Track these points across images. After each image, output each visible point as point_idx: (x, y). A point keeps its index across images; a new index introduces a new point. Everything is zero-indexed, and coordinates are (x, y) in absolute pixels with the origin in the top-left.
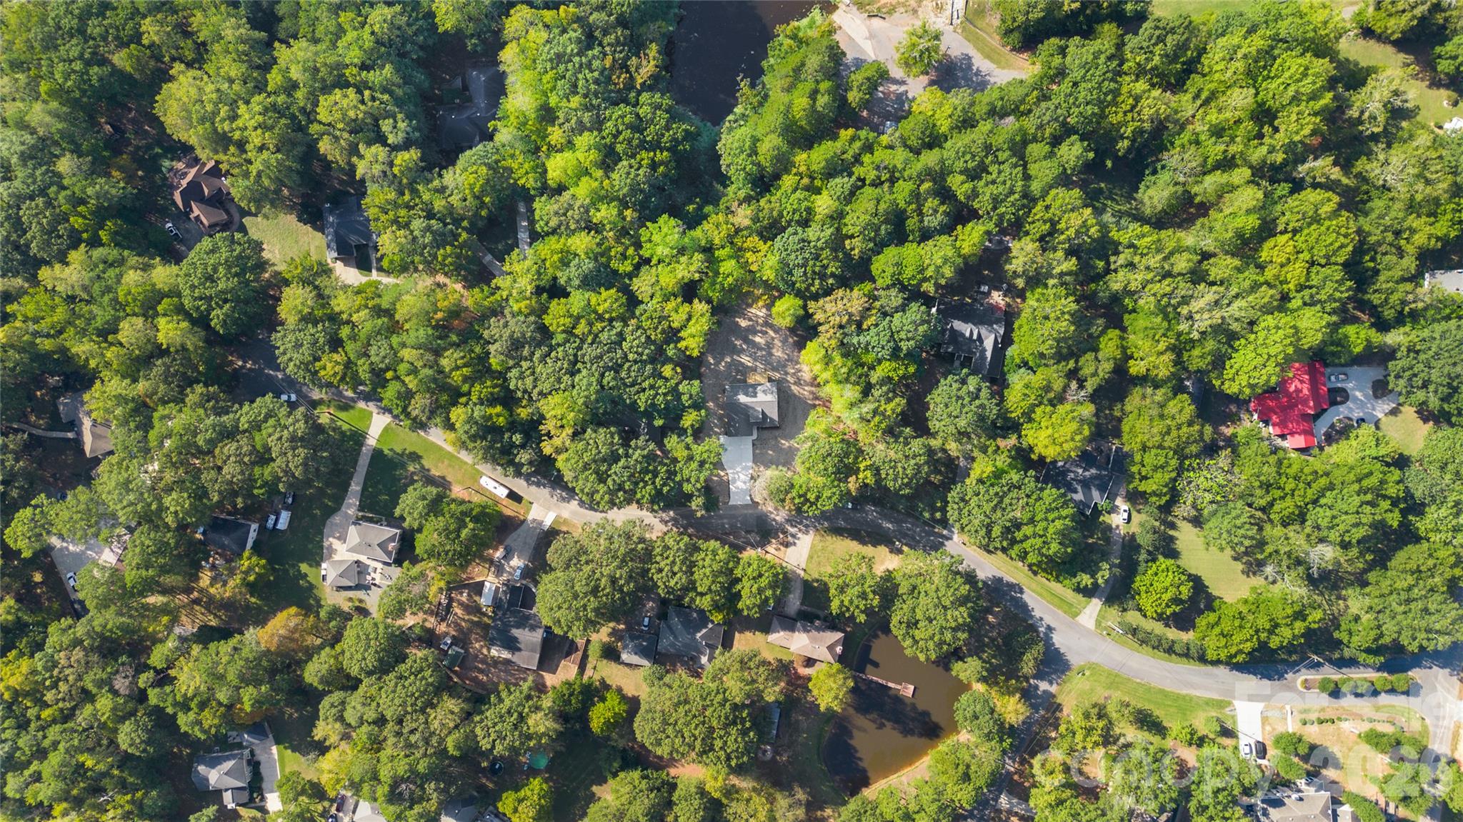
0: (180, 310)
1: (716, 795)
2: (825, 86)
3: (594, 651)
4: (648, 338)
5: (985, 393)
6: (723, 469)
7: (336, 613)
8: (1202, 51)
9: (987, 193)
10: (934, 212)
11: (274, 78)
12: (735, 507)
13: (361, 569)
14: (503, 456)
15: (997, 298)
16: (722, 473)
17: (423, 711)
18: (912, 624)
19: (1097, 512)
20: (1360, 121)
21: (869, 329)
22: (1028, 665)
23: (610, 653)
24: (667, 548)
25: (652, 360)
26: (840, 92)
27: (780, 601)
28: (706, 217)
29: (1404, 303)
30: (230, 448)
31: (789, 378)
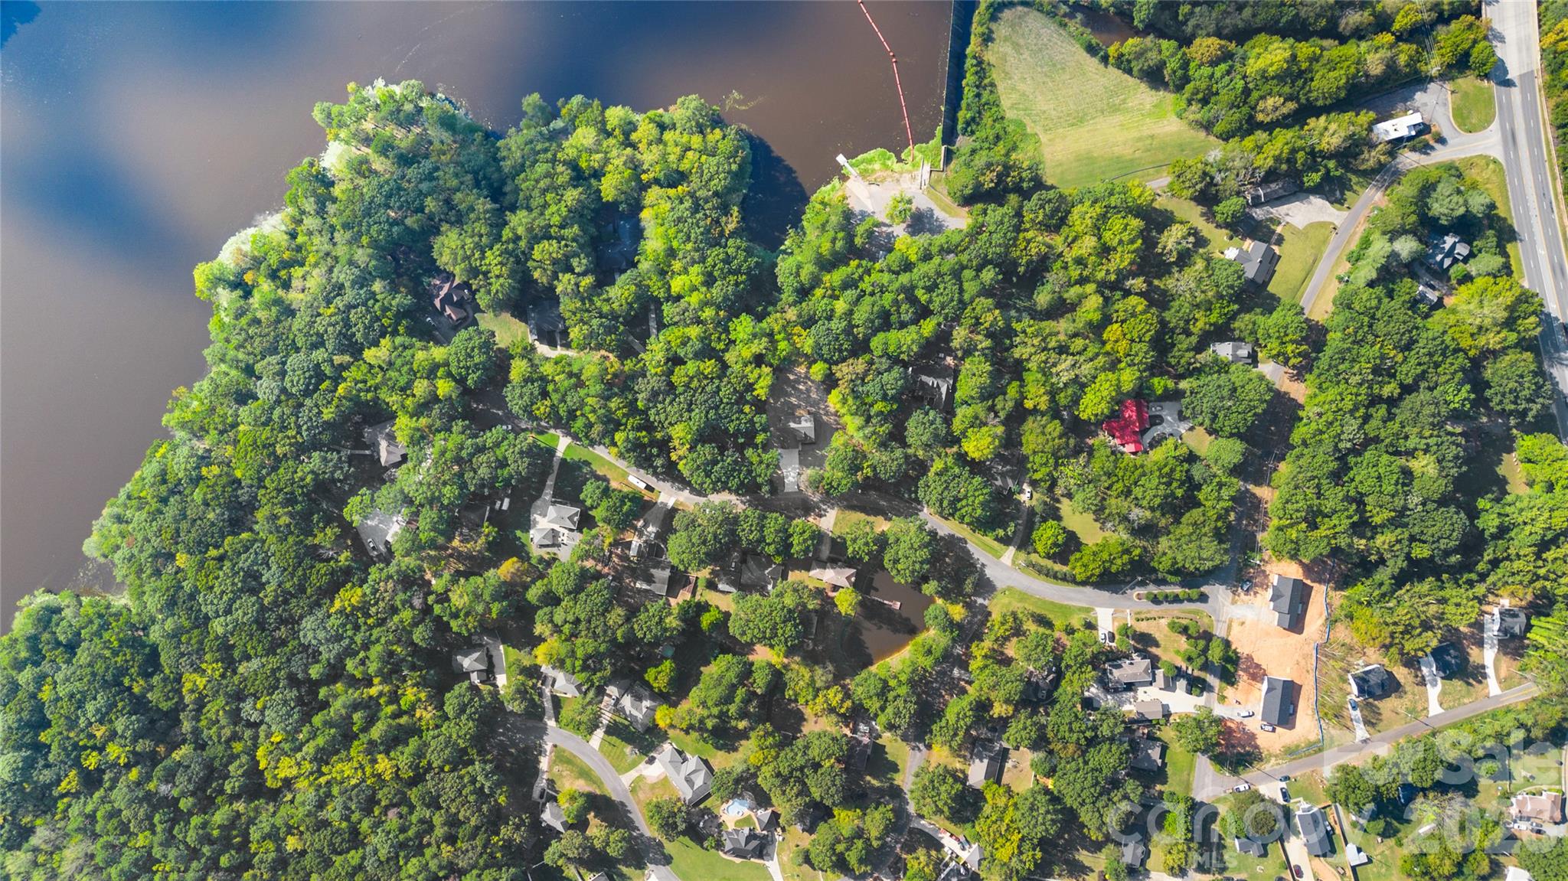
0: (449, 375)
1: (778, 667)
2: (841, 235)
3: (701, 584)
4: (735, 389)
5: (938, 420)
6: (781, 469)
7: (541, 560)
8: (1068, 212)
9: (937, 301)
10: (907, 312)
11: (506, 233)
12: (788, 493)
13: (554, 534)
14: (644, 462)
15: (950, 360)
16: (780, 472)
17: (603, 615)
18: (896, 561)
19: (1011, 493)
20: (1161, 254)
21: (869, 383)
22: (968, 587)
23: (711, 585)
24: (747, 517)
25: (737, 402)
26: (850, 237)
27: (817, 550)
28: (769, 314)
29: (1190, 364)
30: (483, 458)
31: (821, 412)
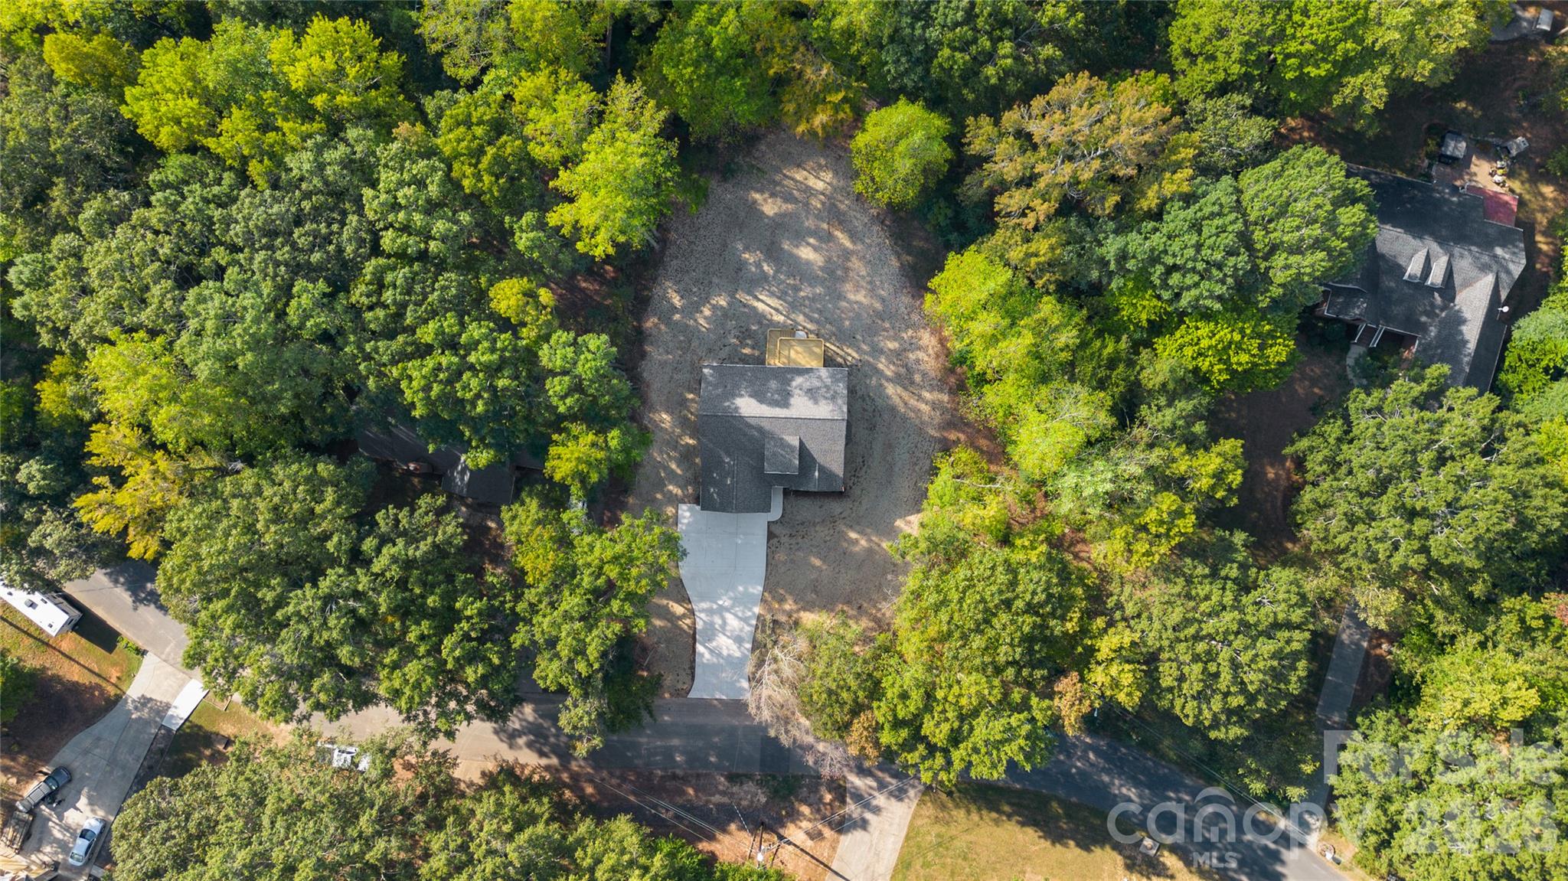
4: (452, 183)
6: (683, 599)
12: (705, 705)
16: (678, 609)
21: (1157, 215)
31: (882, 365)
